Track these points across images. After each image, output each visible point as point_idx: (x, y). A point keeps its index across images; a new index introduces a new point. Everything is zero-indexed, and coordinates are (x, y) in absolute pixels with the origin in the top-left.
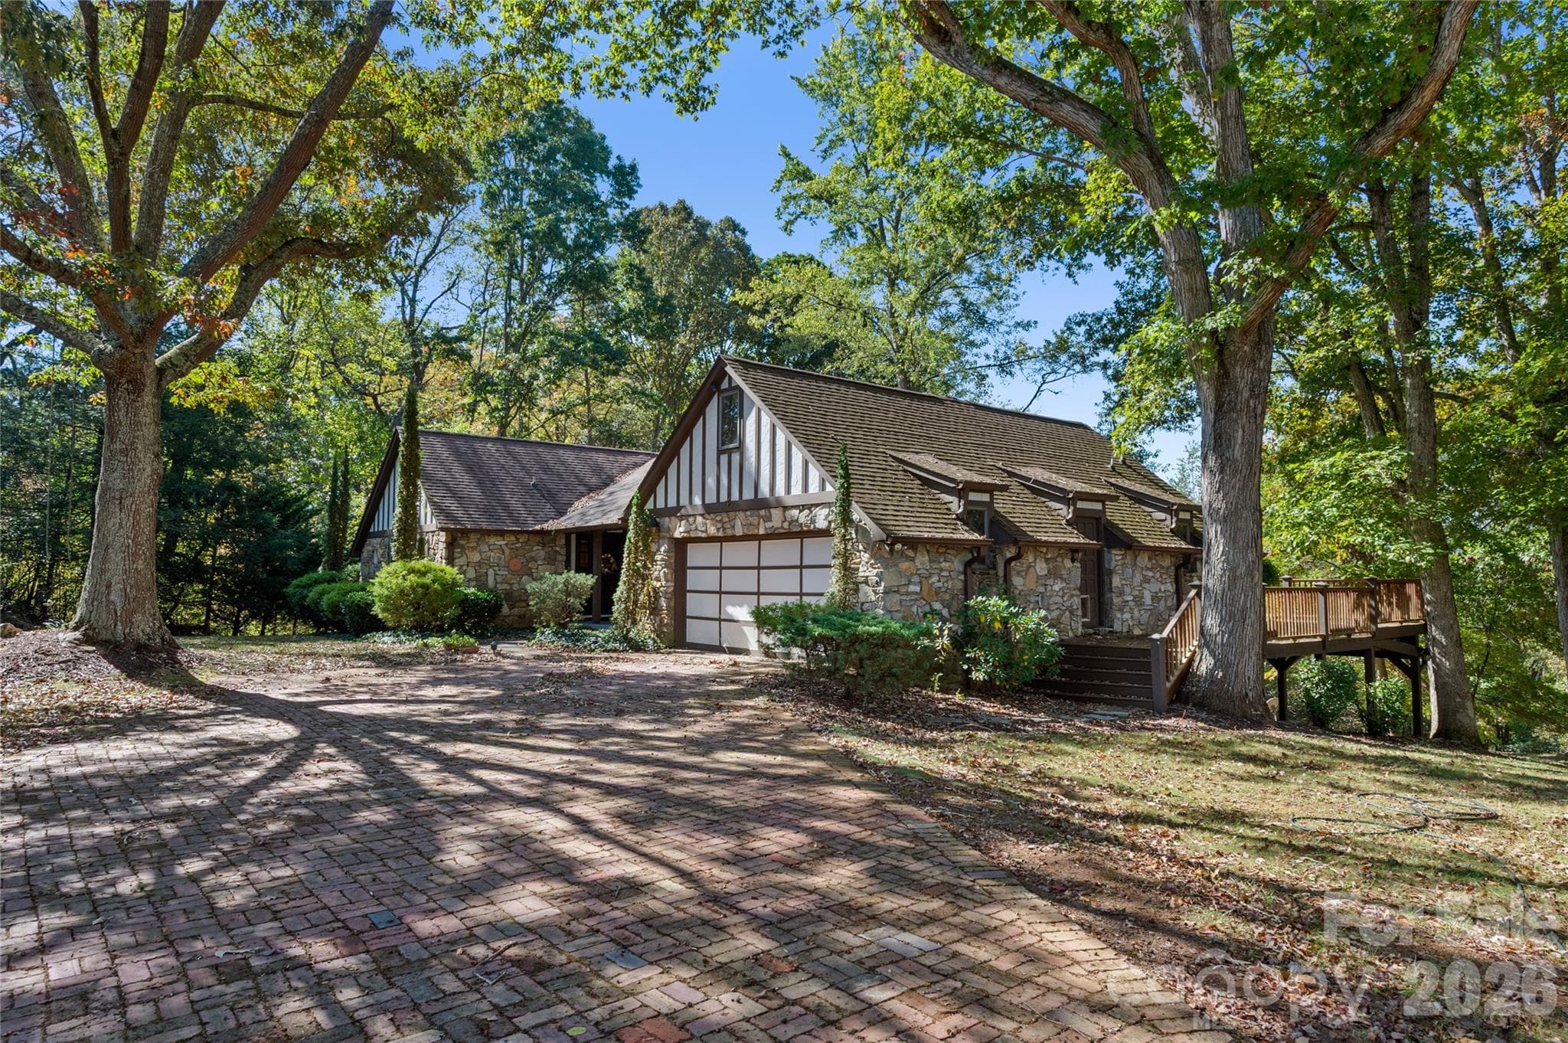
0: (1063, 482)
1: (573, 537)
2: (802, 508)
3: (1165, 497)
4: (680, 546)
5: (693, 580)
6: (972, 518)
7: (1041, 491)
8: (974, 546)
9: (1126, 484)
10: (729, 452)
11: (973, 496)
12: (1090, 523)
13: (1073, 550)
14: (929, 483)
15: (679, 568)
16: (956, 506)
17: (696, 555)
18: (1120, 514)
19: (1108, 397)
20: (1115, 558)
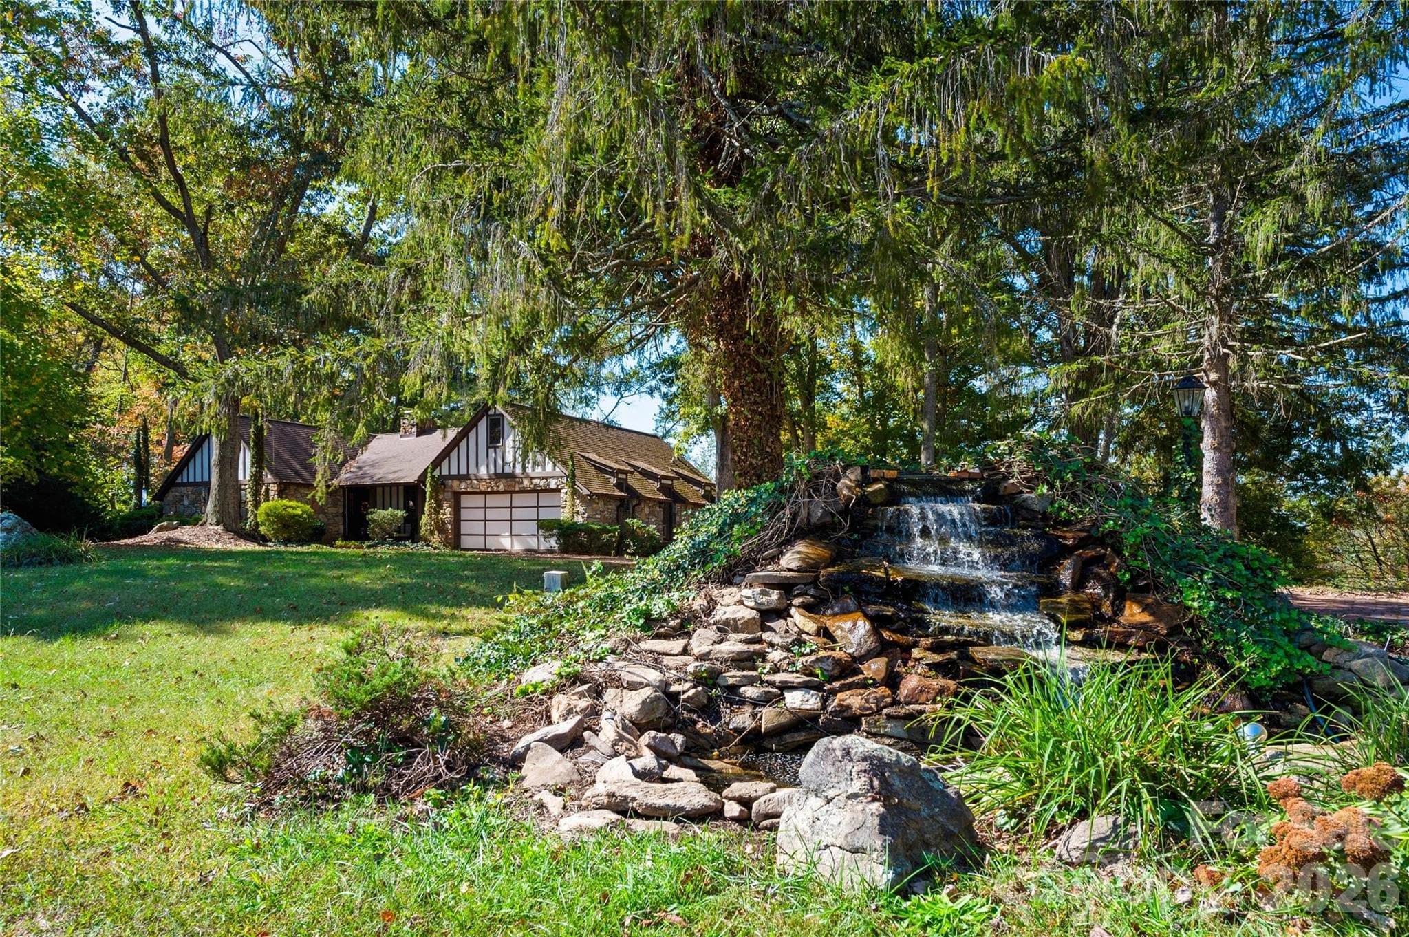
0: (654, 470)
1: (401, 488)
2: (542, 478)
3: (695, 476)
4: (457, 496)
5: (464, 514)
6: (621, 485)
7: (646, 474)
8: (621, 499)
9: (680, 471)
10: (495, 448)
11: (620, 476)
12: (666, 489)
13: (660, 502)
14: (601, 469)
15: (457, 509)
16: (613, 481)
17: (466, 501)
18: (680, 487)
19: (662, 410)
20: (678, 506)
